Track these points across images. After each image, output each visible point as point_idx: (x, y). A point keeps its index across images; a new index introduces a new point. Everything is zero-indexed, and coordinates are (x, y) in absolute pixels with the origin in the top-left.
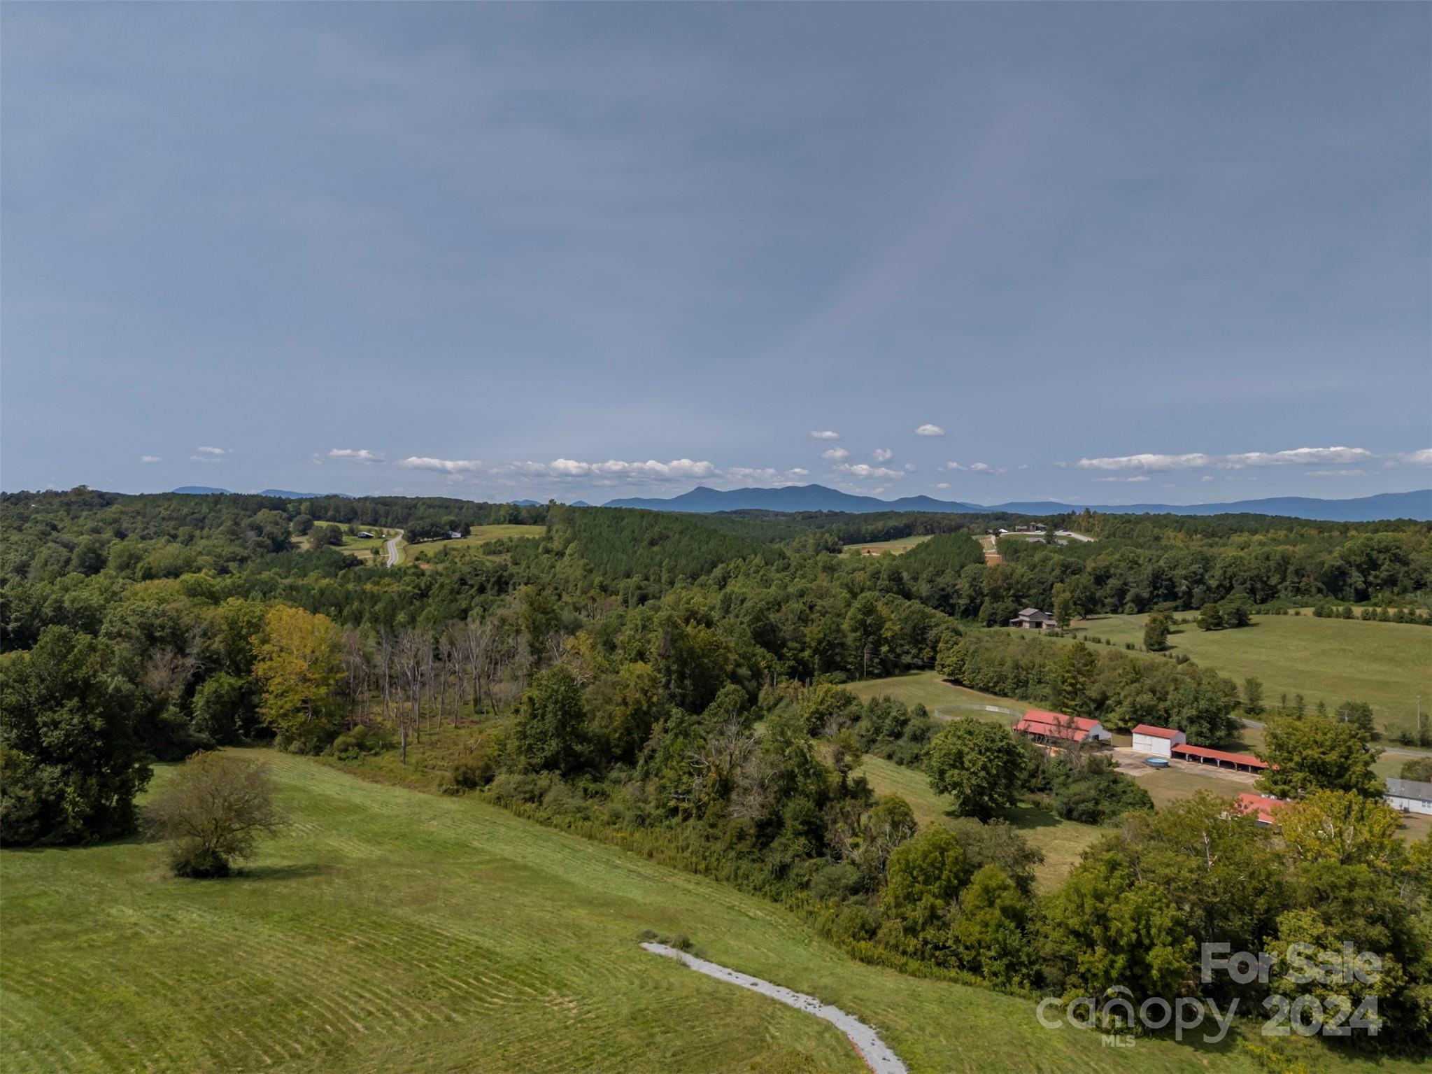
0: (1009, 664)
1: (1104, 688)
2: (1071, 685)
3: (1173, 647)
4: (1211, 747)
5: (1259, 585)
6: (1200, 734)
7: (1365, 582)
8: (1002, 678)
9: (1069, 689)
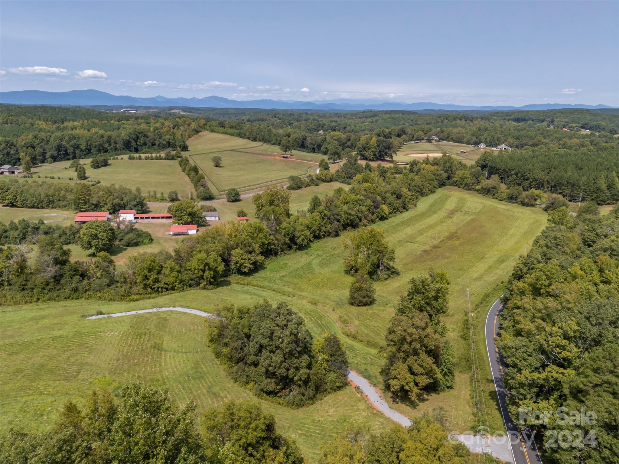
0: (43, 195)
1: (98, 199)
2: (84, 200)
3: (88, 177)
4: (142, 213)
5: (101, 148)
6: (138, 210)
7: (137, 144)
8: (42, 201)
9: (83, 202)
